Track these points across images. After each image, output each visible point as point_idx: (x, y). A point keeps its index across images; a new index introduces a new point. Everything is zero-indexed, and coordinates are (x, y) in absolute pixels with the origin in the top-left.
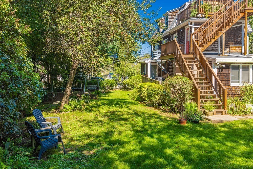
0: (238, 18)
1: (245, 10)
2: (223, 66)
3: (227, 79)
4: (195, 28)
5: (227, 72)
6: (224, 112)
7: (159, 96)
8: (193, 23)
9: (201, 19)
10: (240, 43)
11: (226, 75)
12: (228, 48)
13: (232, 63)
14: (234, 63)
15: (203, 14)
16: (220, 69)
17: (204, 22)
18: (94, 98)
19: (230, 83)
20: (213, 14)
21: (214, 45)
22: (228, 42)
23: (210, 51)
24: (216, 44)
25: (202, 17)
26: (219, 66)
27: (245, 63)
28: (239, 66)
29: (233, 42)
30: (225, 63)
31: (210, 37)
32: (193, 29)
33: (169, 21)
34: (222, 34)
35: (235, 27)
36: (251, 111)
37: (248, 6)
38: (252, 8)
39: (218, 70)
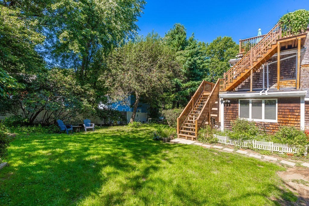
0: (269, 51)
1: (277, 41)
3: (234, 114)
5: (235, 107)
6: (192, 139)
10: (293, 77)
11: (234, 109)
12: (276, 83)
14: (243, 98)
16: (228, 104)
19: (238, 117)
27: (256, 98)
28: (249, 100)
30: (233, 99)
34: (248, 71)
35: (286, 60)
36: (219, 142)
37: (282, 36)
38: (288, 36)
39: (226, 105)
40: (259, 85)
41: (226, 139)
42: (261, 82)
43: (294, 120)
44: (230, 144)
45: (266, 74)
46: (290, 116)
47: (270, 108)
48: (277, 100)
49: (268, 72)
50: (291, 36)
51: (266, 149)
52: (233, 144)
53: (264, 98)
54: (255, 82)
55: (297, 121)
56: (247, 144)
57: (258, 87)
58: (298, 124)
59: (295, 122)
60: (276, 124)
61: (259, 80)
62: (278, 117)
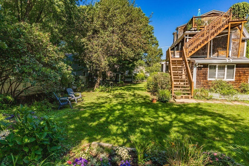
0: (223, 29)
1: (229, 22)
2: (201, 66)
3: (205, 75)
4: (189, 38)
5: (205, 71)
6: (190, 98)
7: (153, 85)
8: (188, 35)
9: (194, 32)
10: (226, 48)
11: (204, 72)
12: (217, 53)
13: (210, 64)
14: (212, 64)
15: (196, 28)
16: (200, 68)
17: (196, 34)
18: (119, 85)
19: (207, 78)
20: (204, 27)
21: (205, 51)
22: (217, 48)
23: (201, 55)
24: (206, 50)
25: (195, 30)
26: (198, 66)
27: (221, 64)
28: (216, 65)
29: (221, 47)
30: (204, 64)
31: (198, 45)
32: (188, 40)
33: (179, 34)
34: (207, 42)
35: (224, 36)
36: (213, 98)
37: (232, 19)
38: (236, 20)
39: (198, 69)
40: (205, 53)
41: (218, 95)
42: (206, 51)
43: (245, 78)
44: (222, 99)
45: (210, 45)
46: (242, 76)
47: (231, 71)
48: (235, 65)
49: (212, 44)
50: (238, 20)
51: (246, 100)
52: (224, 98)
53: (227, 64)
54: (202, 51)
55: (246, 79)
56: (234, 97)
57: (204, 55)
58: (247, 81)
59: (245, 80)
60: (233, 82)
61: (205, 49)
62: (235, 77)
